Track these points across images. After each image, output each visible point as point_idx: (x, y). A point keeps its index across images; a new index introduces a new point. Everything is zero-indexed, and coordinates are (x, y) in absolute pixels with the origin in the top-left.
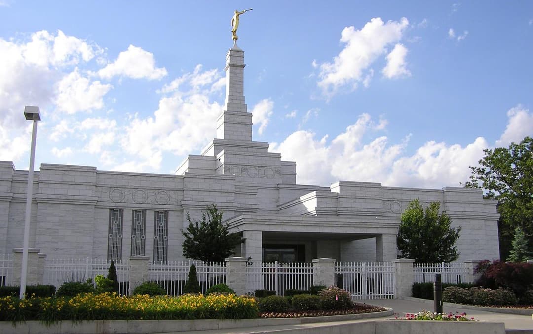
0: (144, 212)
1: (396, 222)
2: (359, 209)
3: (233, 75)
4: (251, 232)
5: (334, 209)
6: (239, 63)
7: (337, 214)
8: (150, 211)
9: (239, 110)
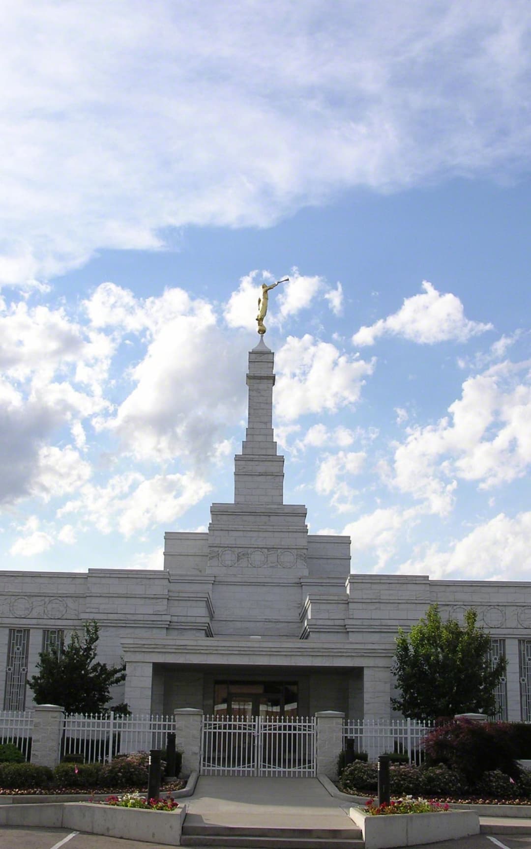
0: (27, 631)
1: (387, 647)
2: (384, 622)
3: (254, 394)
4: (135, 664)
5: (341, 623)
6: (264, 373)
7: (345, 630)
8: (35, 630)
9: (264, 452)
